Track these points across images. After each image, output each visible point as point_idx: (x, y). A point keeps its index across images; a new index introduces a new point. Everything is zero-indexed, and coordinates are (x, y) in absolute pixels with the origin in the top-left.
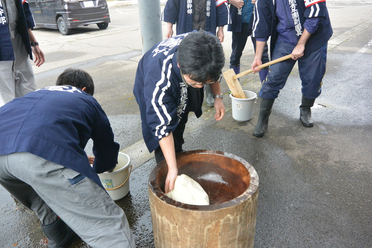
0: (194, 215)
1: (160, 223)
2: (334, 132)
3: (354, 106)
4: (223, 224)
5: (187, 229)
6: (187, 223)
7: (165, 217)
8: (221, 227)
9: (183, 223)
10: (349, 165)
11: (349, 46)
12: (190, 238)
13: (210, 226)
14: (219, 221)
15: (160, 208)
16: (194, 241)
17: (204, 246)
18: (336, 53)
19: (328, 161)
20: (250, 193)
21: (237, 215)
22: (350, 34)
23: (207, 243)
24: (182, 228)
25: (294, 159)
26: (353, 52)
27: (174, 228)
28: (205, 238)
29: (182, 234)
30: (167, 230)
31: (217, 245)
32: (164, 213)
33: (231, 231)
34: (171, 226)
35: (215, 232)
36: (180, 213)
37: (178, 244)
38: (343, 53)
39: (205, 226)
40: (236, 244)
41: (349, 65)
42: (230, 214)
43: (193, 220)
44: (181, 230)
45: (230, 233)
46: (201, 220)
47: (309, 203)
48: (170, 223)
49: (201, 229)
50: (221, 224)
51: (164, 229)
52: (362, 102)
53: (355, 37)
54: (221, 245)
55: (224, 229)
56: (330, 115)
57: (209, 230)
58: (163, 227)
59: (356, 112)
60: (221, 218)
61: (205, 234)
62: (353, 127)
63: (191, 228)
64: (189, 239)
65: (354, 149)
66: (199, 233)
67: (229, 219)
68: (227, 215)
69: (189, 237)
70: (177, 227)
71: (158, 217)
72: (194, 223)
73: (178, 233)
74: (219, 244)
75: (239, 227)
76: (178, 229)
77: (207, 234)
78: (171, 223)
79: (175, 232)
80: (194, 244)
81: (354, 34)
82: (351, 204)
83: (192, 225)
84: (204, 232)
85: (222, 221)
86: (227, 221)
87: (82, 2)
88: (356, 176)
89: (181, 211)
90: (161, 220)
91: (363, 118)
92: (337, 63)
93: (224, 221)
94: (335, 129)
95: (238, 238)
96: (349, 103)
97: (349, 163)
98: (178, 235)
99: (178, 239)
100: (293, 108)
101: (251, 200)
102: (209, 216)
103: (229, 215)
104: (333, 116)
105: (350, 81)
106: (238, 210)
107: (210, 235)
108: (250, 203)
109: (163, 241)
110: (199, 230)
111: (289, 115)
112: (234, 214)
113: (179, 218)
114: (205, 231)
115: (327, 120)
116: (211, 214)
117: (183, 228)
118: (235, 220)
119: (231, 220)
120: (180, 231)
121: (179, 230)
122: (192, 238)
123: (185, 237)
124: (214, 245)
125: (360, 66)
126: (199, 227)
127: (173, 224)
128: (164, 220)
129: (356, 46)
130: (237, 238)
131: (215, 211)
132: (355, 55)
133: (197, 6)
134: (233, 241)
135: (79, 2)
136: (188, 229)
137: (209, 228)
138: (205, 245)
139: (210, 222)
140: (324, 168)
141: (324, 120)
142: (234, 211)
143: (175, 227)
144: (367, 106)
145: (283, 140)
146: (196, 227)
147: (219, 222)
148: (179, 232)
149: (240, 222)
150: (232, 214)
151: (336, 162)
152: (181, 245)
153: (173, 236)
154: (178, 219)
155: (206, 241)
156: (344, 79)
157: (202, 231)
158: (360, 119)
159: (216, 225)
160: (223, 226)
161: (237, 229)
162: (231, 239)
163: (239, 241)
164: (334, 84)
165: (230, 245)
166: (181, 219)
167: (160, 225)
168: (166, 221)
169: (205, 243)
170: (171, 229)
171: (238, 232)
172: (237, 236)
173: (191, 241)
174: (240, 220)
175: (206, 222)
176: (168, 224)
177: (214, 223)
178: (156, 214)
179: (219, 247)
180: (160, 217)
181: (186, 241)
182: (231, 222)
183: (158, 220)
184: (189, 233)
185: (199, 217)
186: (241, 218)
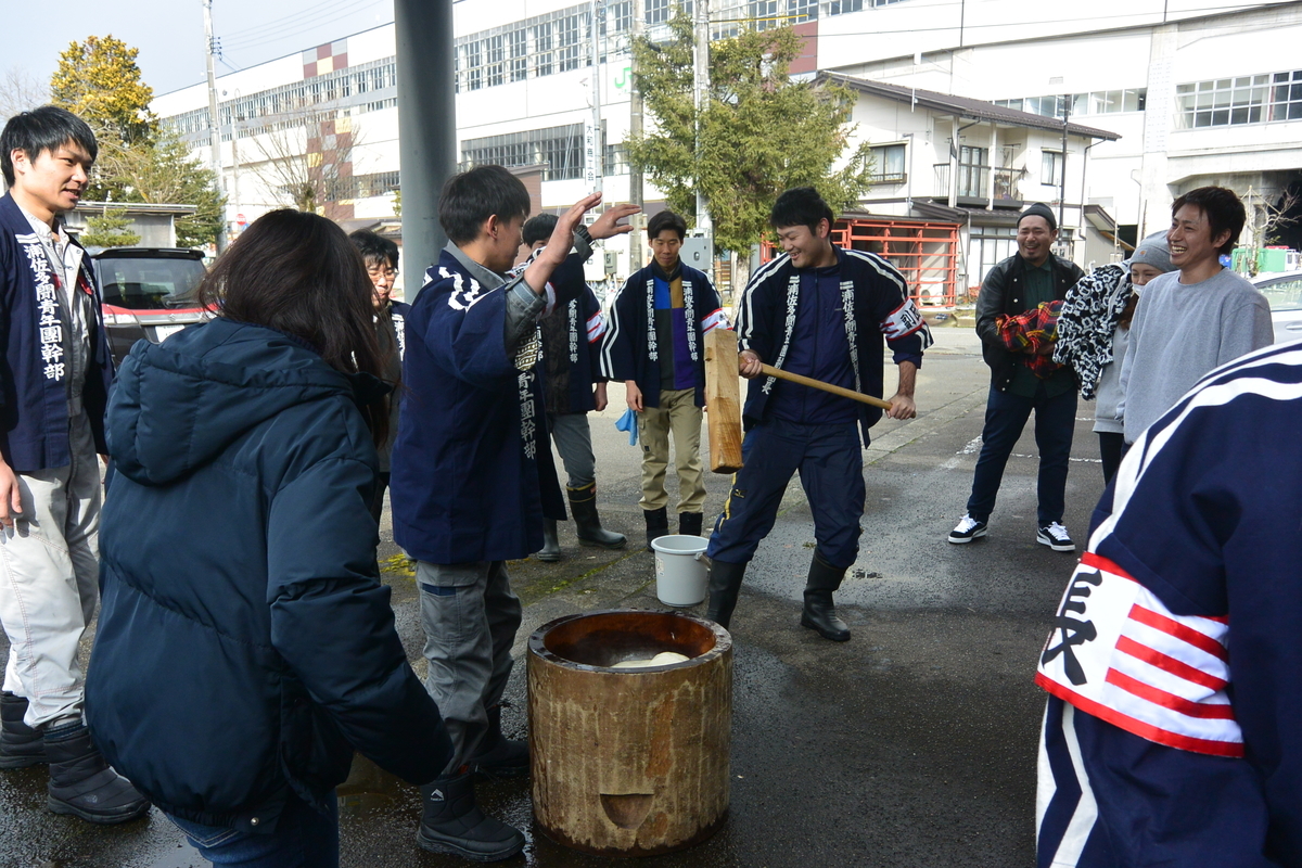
0: (628, 682)
1: (559, 720)
2: (880, 620)
3: (927, 574)
4: (678, 700)
5: (615, 713)
6: (615, 701)
7: (573, 699)
8: (674, 708)
9: (607, 703)
10: (910, 672)
11: (920, 455)
12: (621, 734)
13: (655, 704)
14: (671, 693)
17: (645, 748)
18: (886, 470)
20: (719, 652)
21: (700, 685)
22: (923, 427)
23: (651, 741)
24: (605, 713)
25: (799, 669)
26: (928, 469)
27: (591, 718)
28: (647, 729)
29: (604, 729)
30: (575, 729)
31: (667, 746)
32: (571, 692)
33: (692, 718)
35: (665, 717)
36: (603, 682)
37: (596, 755)
38: (905, 469)
39: (647, 704)
40: (701, 750)
41: (918, 494)
42: (689, 681)
44: (604, 719)
45: (689, 721)
46: (640, 690)
48: (581, 710)
49: (640, 709)
50: (674, 700)
51: (568, 730)
52: (944, 567)
53: (934, 433)
54: (675, 747)
55: (680, 711)
56: (873, 593)
57: (654, 711)
58: (567, 725)
59: (930, 585)
60: (674, 688)
61: (647, 721)
62: (921, 610)
63: (623, 711)
64: (618, 735)
65: (922, 646)
66: (637, 721)
67: (686, 692)
68: (684, 681)
69: (619, 732)
70: (596, 714)
71: (555, 708)
72: (628, 699)
73: (597, 727)
74: (672, 744)
75: (704, 711)
76: (597, 719)
77: (651, 720)
78: (583, 709)
79: (590, 729)
80: (628, 745)
81: (931, 426)
83: (625, 703)
84: (646, 716)
85: (676, 692)
86: (683, 694)
87: (150, 329)
88: (924, 687)
90: (562, 712)
91: (943, 595)
92: (892, 492)
93: (679, 695)
94: (883, 616)
95: (704, 738)
96: (915, 569)
97: (912, 669)
98: (598, 733)
99: (596, 740)
100: (790, 582)
101: (721, 662)
102: (655, 681)
103: (687, 683)
104: (878, 594)
105: (918, 528)
106: (702, 675)
107: (655, 724)
108: (719, 668)
109: (561, 762)
110: (637, 713)
111: (782, 594)
112: (695, 682)
113: (601, 694)
114: (648, 713)
115: (867, 602)
116: (657, 678)
117: (607, 714)
118: (697, 693)
119: (691, 694)
120: (602, 721)
121: (599, 720)
122: (623, 733)
123: (610, 732)
124: (663, 747)
125: (942, 497)
126: (638, 706)
127: (589, 709)
128: (568, 708)
129: (935, 455)
130: (702, 737)
131: (665, 673)
132: (932, 474)
133: (552, 343)
134: (696, 740)
135: (144, 326)
136: (617, 715)
137: (654, 707)
139: (655, 695)
140: (860, 679)
141: (860, 601)
142: (695, 676)
143: (592, 714)
144: (953, 574)
146: (631, 708)
147: (671, 696)
148: (599, 725)
149: (706, 702)
150: (693, 682)
152: (603, 753)
153: (586, 737)
154: (598, 697)
155: (649, 737)
156: (904, 523)
157: (642, 714)
158: (939, 598)
159: (667, 702)
160: (678, 706)
161: (701, 715)
162: (693, 735)
163: (704, 744)
164: (883, 534)
165: (690, 751)
166: (604, 694)
167: (559, 724)
168: (575, 707)
169: (647, 742)
170: (583, 723)
171: (703, 723)
172: (702, 732)
173: (621, 740)
174: (706, 696)
175: (649, 697)
176: (579, 714)
177: (662, 697)
178: (551, 704)
179: (672, 750)
180: (559, 706)
181: (613, 741)
182: (691, 698)
183: (555, 713)
184: (619, 723)
185: (637, 685)
186: (706, 693)
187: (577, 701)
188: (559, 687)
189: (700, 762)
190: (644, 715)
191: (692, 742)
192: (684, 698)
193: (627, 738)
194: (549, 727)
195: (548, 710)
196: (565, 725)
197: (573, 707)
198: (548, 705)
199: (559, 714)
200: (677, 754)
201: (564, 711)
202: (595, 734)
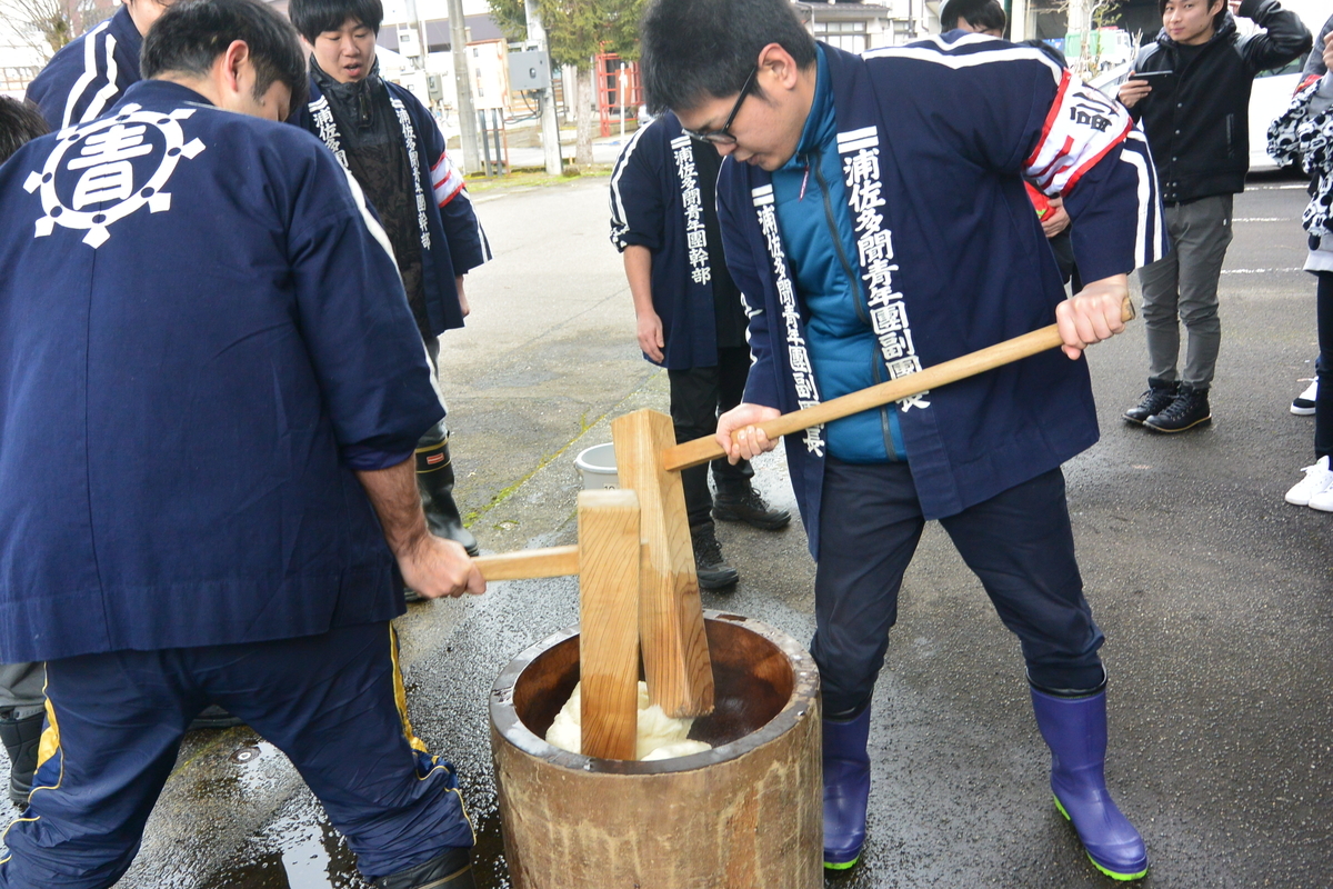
0: (685, 785)
1: (567, 851)
4: (765, 795)
5: (665, 837)
6: (664, 818)
7: (591, 820)
8: (759, 808)
9: (652, 822)
10: (967, 605)
12: (677, 867)
13: (730, 811)
14: (753, 788)
15: (566, 797)
16: (689, 873)
17: (718, 880)
19: (911, 604)
20: (807, 694)
21: (794, 761)
23: (726, 867)
24: (649, 839)
27: (625, 847)
28: (720, 852)
29: (649, 861)
30: (598, 866)
31: (751, 868)
32: (586, 810)
33: (784, 814)
34: (613, 844)
35: (746, 825)
36: (642, 791)
39: (718, 813)
40: (797, 855)
42: (778, 760)
43: (683, 804)
44: (647, 846)
45: (781, 821)
46: (706, 794)
47: (910, 726)
48: (607, 837)
49: (707, 825)
50: (758, 797)
51: (585, 865)
54: (763, 866)
55: (767, 811)
57: (729, 822)
58: (582, 860)
60: (758, 779)
61: (720, 840)
63: (680, 831)
64: (672, 870)
66: (704, 843)
67: (776, 779)
68: (771, 764)
69: (674, 864)
70: (633, 840)
71: (558, 833)
72: (687, 812)
73: (637, 860)
74: (758, 863)
75: (799, 798)
76: (635, 848)
77: (725, 837)
78: (610, 834)
79: (625, 863)
80: (690, 881)
82: (1011, 702)
83: (681, 819)
84: (716, 832)
85: (760, 785)
86: (771, 783)
89: (645, 784)
90: (571, 839)
93: (766, 787)
95: (801, 837)
97: (968, 599)
98: (638, 870)
99: (637, 881)
102: (728, 776)
103: (776, 765)
106: (796, 744)
107: (732, 841)
110: (703, 830)
112: (787, 758)
113: (640, 810)
114: (720, 828)
116: (731, 770)
117: (652, 839)
118: (790, 776)
119: (783, 779)
120: (644, 851)
121: (639, 849)
122: (682, 864)
123: (659, 866)
124: (746, 871)
126: (703, 820)
127: (619, 833)
128: (582, 834)
130: (798, 835)
131: (743, 760)
134: (790, 846)
136: (669, 839)
137: (730, 815)
138: (720, 876)
139: (730, 795)
140: (909, 625)
142: (787, 750)
143: (627, 842)
145: (770, 573)
146: (693, 825)
147: (754, 792)
148: (640, 856)
149: (802, 782)
150: (782, 760)
151: (933, 604)
153: (618, 878)
154: (634, 815)
155: (724, 862)
157: (711, 830)
159: (748, 802)
160: (765, 804)
161: (795, 806)
162: (786, 840)
163: (802, 844)
165: (784, 864)
166: (645, 809)
167: (567, 858)
168: (594, 832)
169: (721, 870)
170: (612, 855)
171: (799, 816)
172: (798, 830)
173: (679, 876)
174: (802, 774)
175: (720, 801)
176: (602, 843)
177: (740, 798)
178: (550, 826)
179: (758, 872)
180: (565, 831)
181: (665, 879)
182: (783, 786)
183: (559, 842)
184: (674, 851)
185: (700, 788)
186: (802, 769)
187: (595, 821)
188: (563, 800)
189: (797, 873)
190: (715, 831)
191: (784, 852)
192: (772, 788)
193: (689, 870)
194: (549, 860)
195: (546, 834)
196: (579, 859)
197: (590, 832)
198: (544, 826)
199: (566, 842)
200: (765, 875)
201: (575, 838)
202: (633, 871)
